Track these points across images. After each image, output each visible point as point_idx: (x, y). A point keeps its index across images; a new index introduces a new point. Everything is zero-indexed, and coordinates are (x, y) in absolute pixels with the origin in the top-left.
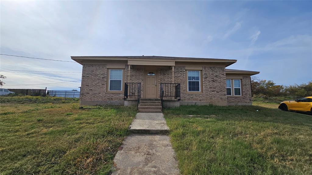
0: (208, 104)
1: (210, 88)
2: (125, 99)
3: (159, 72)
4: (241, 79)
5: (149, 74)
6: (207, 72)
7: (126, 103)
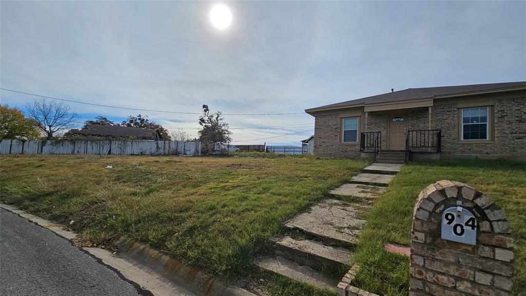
1: (512, 133)
2: (361, 151)
3: (410, 116)
5: (394, 120)
6: (504, 108)
7: (363, 155)
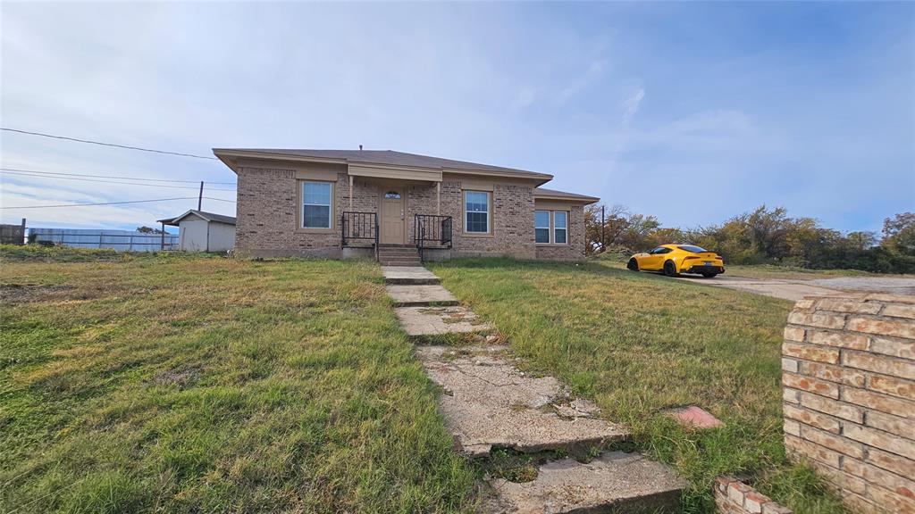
0: (500, 256)
1: (507, 226)
2: (343, 244)
3: (410, 192)
4: (568, 212)
5: (387, 196)
6: (501, 197)
7: (347, 252)
